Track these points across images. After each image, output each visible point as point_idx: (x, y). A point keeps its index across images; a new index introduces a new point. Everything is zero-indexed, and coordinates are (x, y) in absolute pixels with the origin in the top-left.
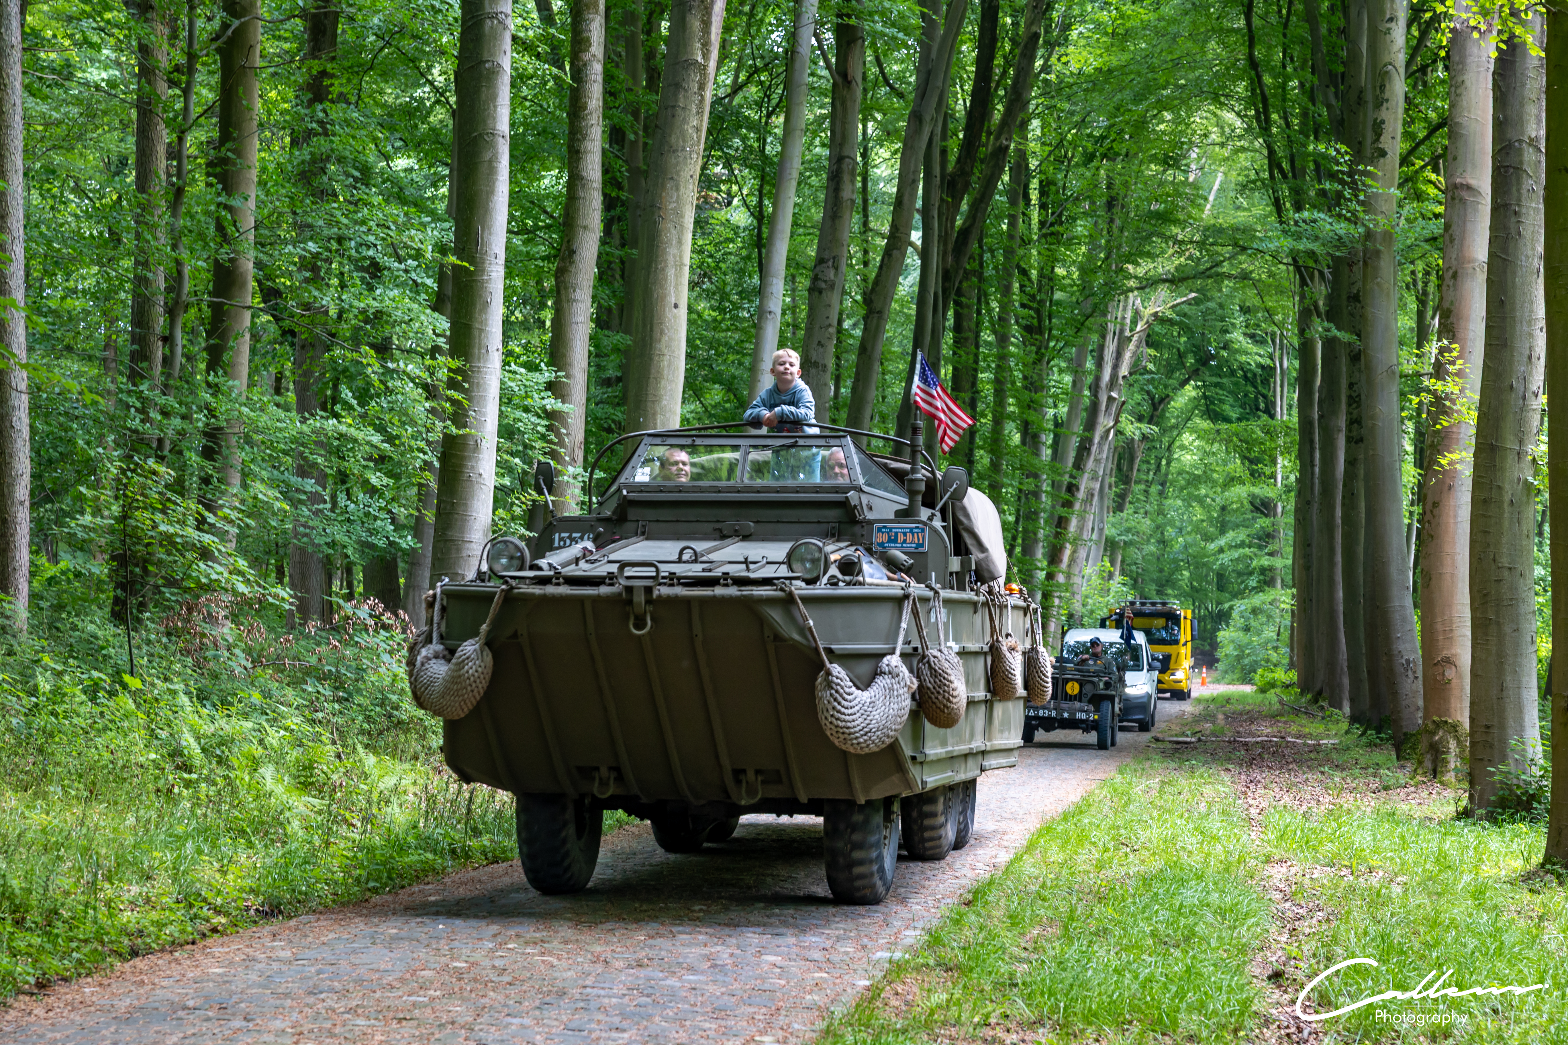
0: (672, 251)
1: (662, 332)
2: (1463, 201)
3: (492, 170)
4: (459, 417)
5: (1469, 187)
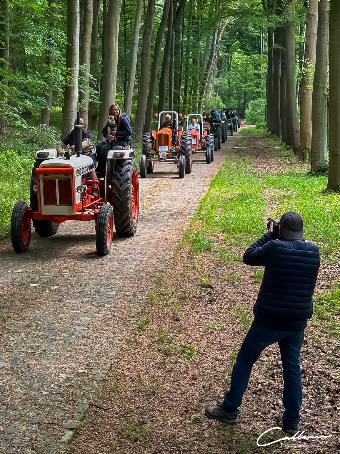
1: (112, 53)
2: (311, 18)
5: (313, 15)
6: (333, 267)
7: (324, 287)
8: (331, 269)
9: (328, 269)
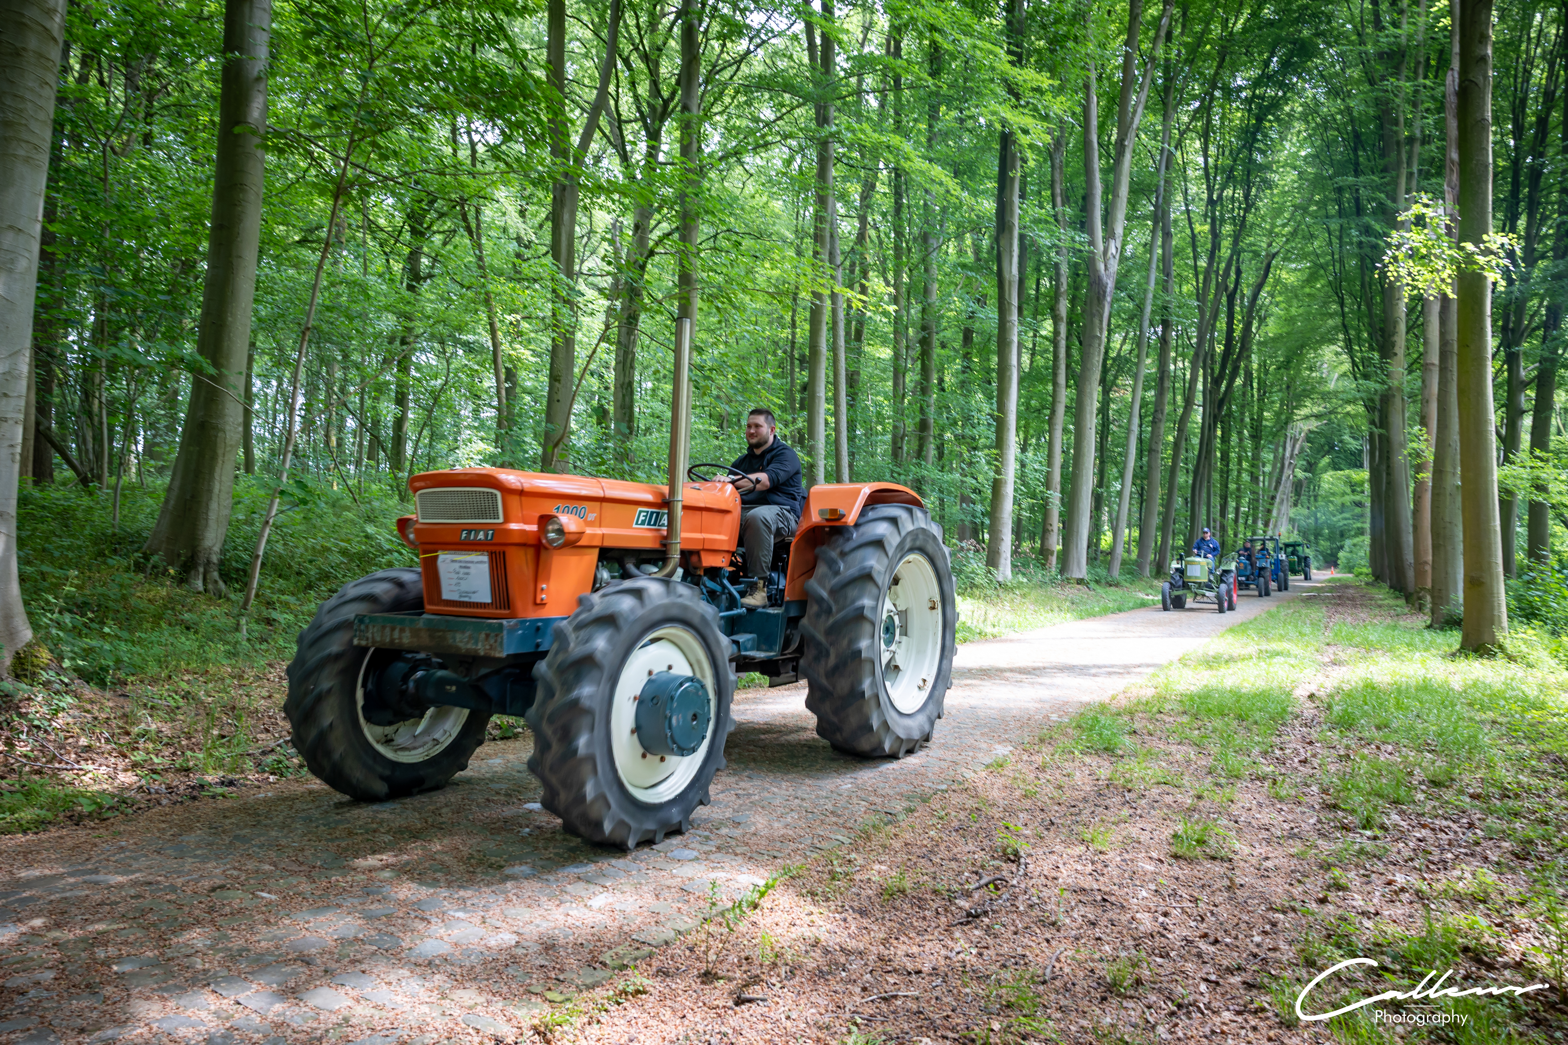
0: (1088, 408)
1: (1085, 438)
2: (1428, 370)
3: (1010, 379)
4: (998, 471)
5: (1431, 364)
6: (1451, 824)
7: (1405, 897)
8: (1441, 830)
9: (1433, 830)
